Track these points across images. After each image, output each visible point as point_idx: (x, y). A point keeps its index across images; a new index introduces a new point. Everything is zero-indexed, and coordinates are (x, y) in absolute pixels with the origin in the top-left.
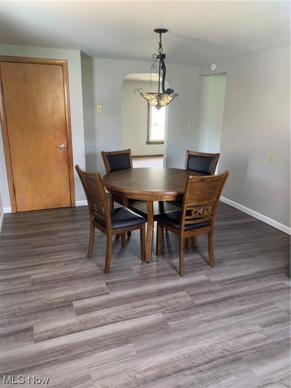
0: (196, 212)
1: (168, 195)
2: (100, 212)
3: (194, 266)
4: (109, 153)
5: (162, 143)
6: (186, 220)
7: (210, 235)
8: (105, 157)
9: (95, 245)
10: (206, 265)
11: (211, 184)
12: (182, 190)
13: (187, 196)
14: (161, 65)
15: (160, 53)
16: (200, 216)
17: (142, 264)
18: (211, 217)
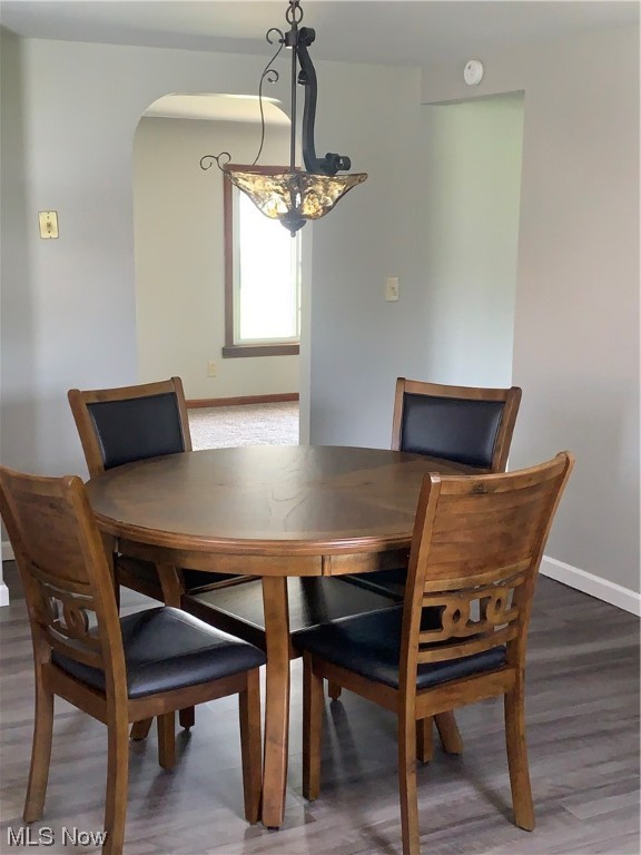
0: (457, 615)
1: (347, 551)
2: (78, 630)
3: (454, 829)
4: (99, 393)
5: (291, 350)
6: (423, 647)
7: (512, 701)
8: (85, 410)
9: (52, 769)
10: (498, 823)
11: (511, 505)
12: (401, 531)
13: (424, 551)
14: (299, 68)
15: (294, 25)
16: (474, 630)
17: (249, 835)
18: (514, 634)
